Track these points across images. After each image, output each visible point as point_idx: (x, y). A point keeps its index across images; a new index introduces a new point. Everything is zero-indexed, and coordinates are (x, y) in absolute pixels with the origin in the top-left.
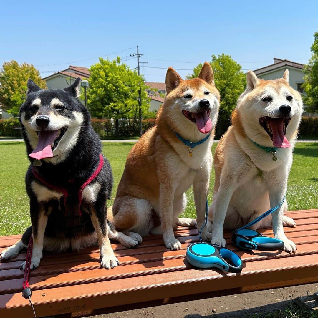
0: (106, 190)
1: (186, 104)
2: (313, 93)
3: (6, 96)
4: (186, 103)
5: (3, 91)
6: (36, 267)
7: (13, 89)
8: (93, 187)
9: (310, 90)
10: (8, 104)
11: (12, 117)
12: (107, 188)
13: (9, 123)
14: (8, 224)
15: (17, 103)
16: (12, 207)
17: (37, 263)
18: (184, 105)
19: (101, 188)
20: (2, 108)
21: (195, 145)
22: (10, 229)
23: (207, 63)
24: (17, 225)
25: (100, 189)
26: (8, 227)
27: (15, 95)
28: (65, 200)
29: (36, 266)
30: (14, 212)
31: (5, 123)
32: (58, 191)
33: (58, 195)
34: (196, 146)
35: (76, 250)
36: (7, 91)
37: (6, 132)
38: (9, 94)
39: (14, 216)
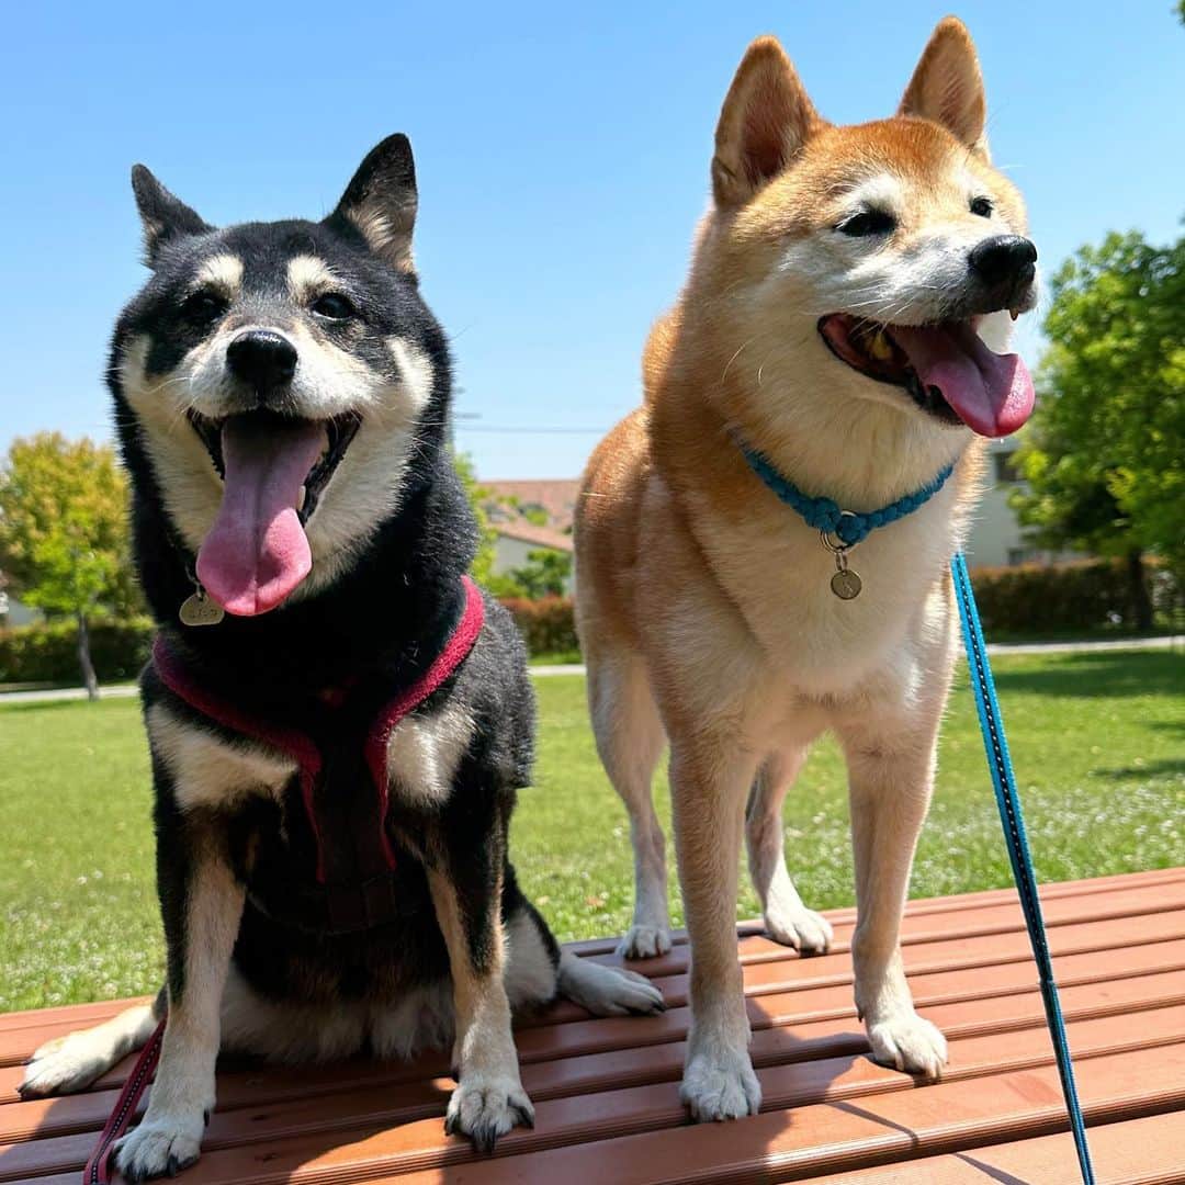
0: (498, 748)
1: (852, 275)
2: (1055, 482)
3: (17, 549)
4: (850, 266)
5: (7, 533)
6: (185, 1162)
7: (42, 525)
8: (433, 731)
9: (1043, 474)
10: (26, 574)
11: (41, 618)
12: (503, 738)
13: (28, 640)
14: (46, 972)
15: (58, 570)
16: (55, 913)
17: (189, 1139)
18: (836, 278)
19: (473, 734)
20: (8, 589)
21: (868, 529)
22: (53, 991)
23: (954, 20)
24: (80, 974)
25: (466, 741)
26: (47, 982)
27: (49, 546)
28: (308, 790)
29: (181, 1159)
30: (64, 929)
31: (19, 638)
32: (274, 745)
33: (270, 771)
34: (875, 531)
35: (395, 1060)
36: (21, 533)
37: (23, 668)
38: (28, 543)
39: (64, 943)
